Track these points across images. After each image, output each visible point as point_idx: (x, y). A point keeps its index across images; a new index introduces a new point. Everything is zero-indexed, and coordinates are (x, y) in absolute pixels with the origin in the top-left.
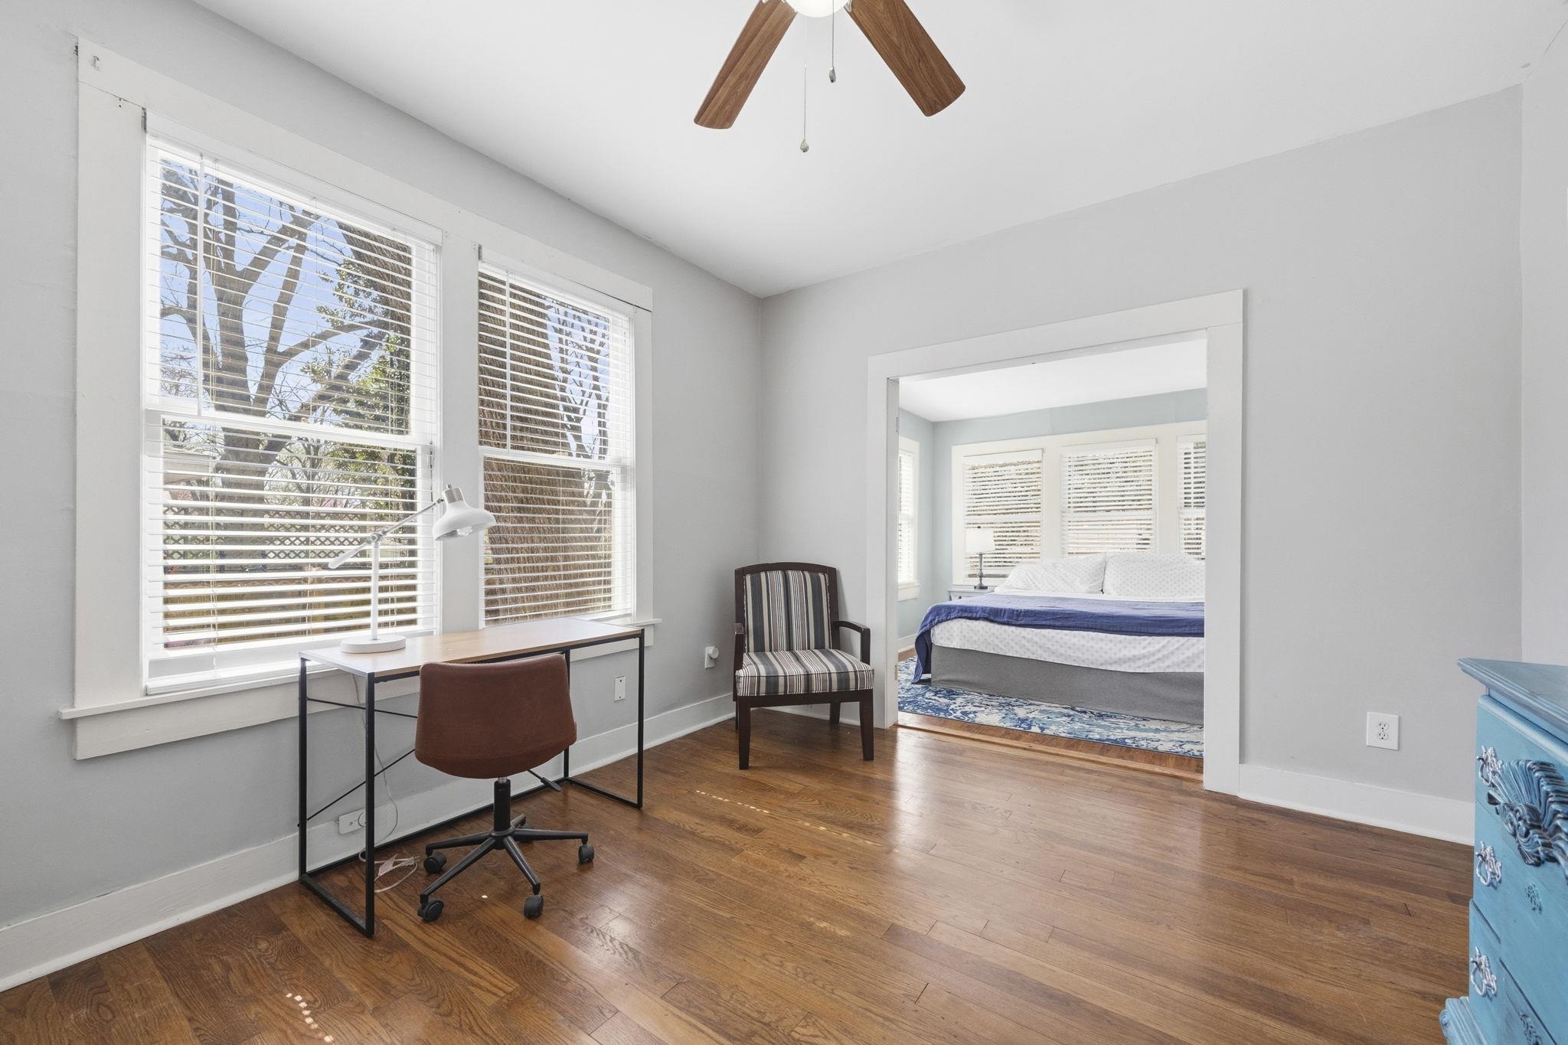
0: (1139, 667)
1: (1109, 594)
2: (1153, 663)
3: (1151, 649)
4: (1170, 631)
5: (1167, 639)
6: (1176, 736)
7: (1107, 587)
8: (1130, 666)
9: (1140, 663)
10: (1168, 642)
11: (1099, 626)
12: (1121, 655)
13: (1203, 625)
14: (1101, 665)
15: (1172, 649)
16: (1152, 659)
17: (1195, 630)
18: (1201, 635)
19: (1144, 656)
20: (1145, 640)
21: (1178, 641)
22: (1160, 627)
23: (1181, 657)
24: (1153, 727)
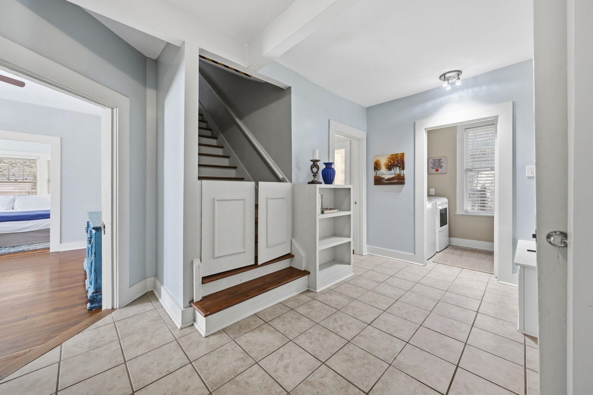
0: (30, 230)
1: (16, 209)
2: (35, 227)
3: (35, 224)
4: (42, 218)
5: (40, 220)
6: (43, 245)
7: (15, 207)
8: (26, 230)
9: (30, 228)
10: (41, 221)
11: (13, 220)
12: (22, 227)
13: (50, 215)
14: (14, 231)
15: (42, 223)
16: (35, 226)
17: (47, 217)
18: (49, 218)
19: (32, 226)
20: (32, 221)
21: (44, 220)
22: (38, 217)
23: (46, 224)
24: (35, 245)
